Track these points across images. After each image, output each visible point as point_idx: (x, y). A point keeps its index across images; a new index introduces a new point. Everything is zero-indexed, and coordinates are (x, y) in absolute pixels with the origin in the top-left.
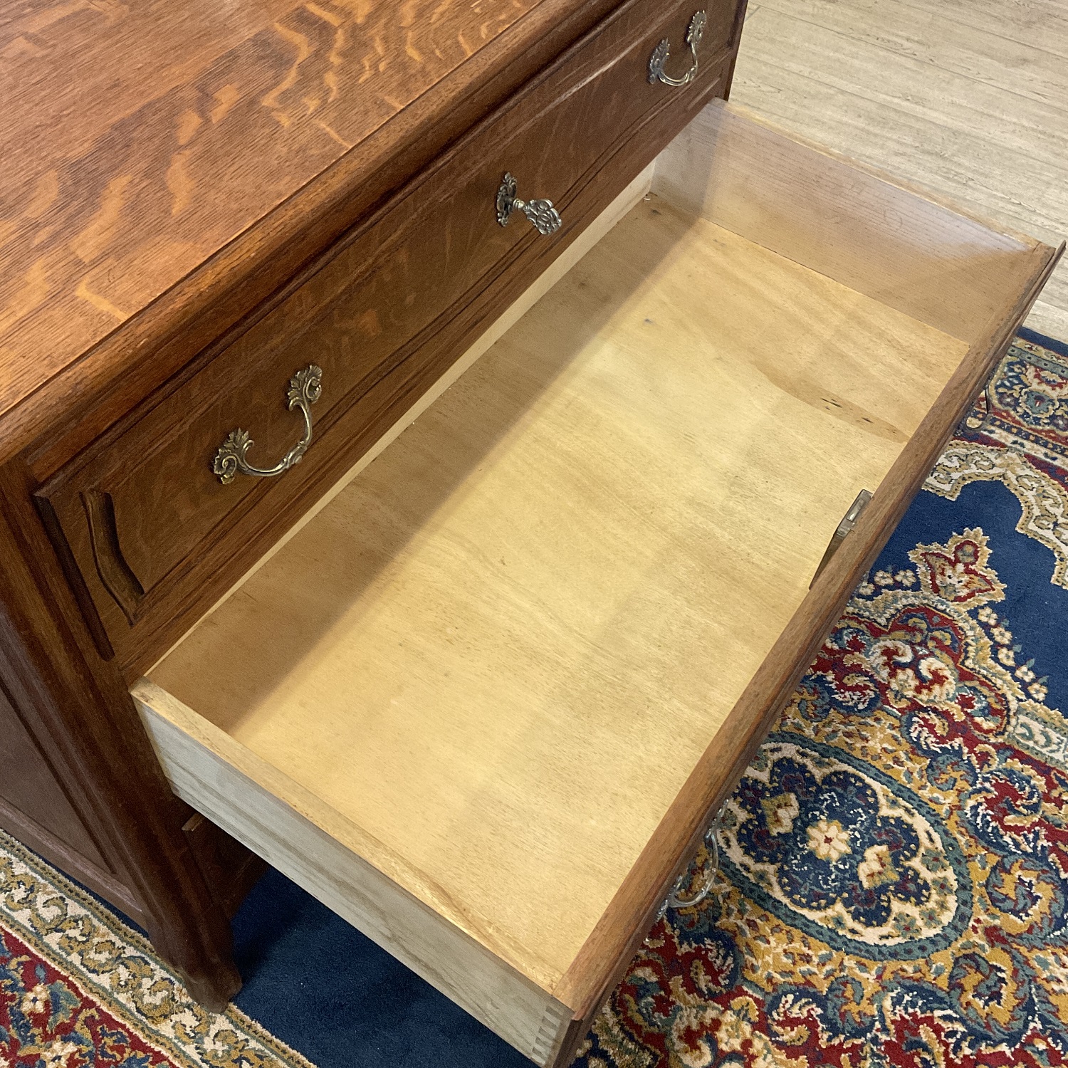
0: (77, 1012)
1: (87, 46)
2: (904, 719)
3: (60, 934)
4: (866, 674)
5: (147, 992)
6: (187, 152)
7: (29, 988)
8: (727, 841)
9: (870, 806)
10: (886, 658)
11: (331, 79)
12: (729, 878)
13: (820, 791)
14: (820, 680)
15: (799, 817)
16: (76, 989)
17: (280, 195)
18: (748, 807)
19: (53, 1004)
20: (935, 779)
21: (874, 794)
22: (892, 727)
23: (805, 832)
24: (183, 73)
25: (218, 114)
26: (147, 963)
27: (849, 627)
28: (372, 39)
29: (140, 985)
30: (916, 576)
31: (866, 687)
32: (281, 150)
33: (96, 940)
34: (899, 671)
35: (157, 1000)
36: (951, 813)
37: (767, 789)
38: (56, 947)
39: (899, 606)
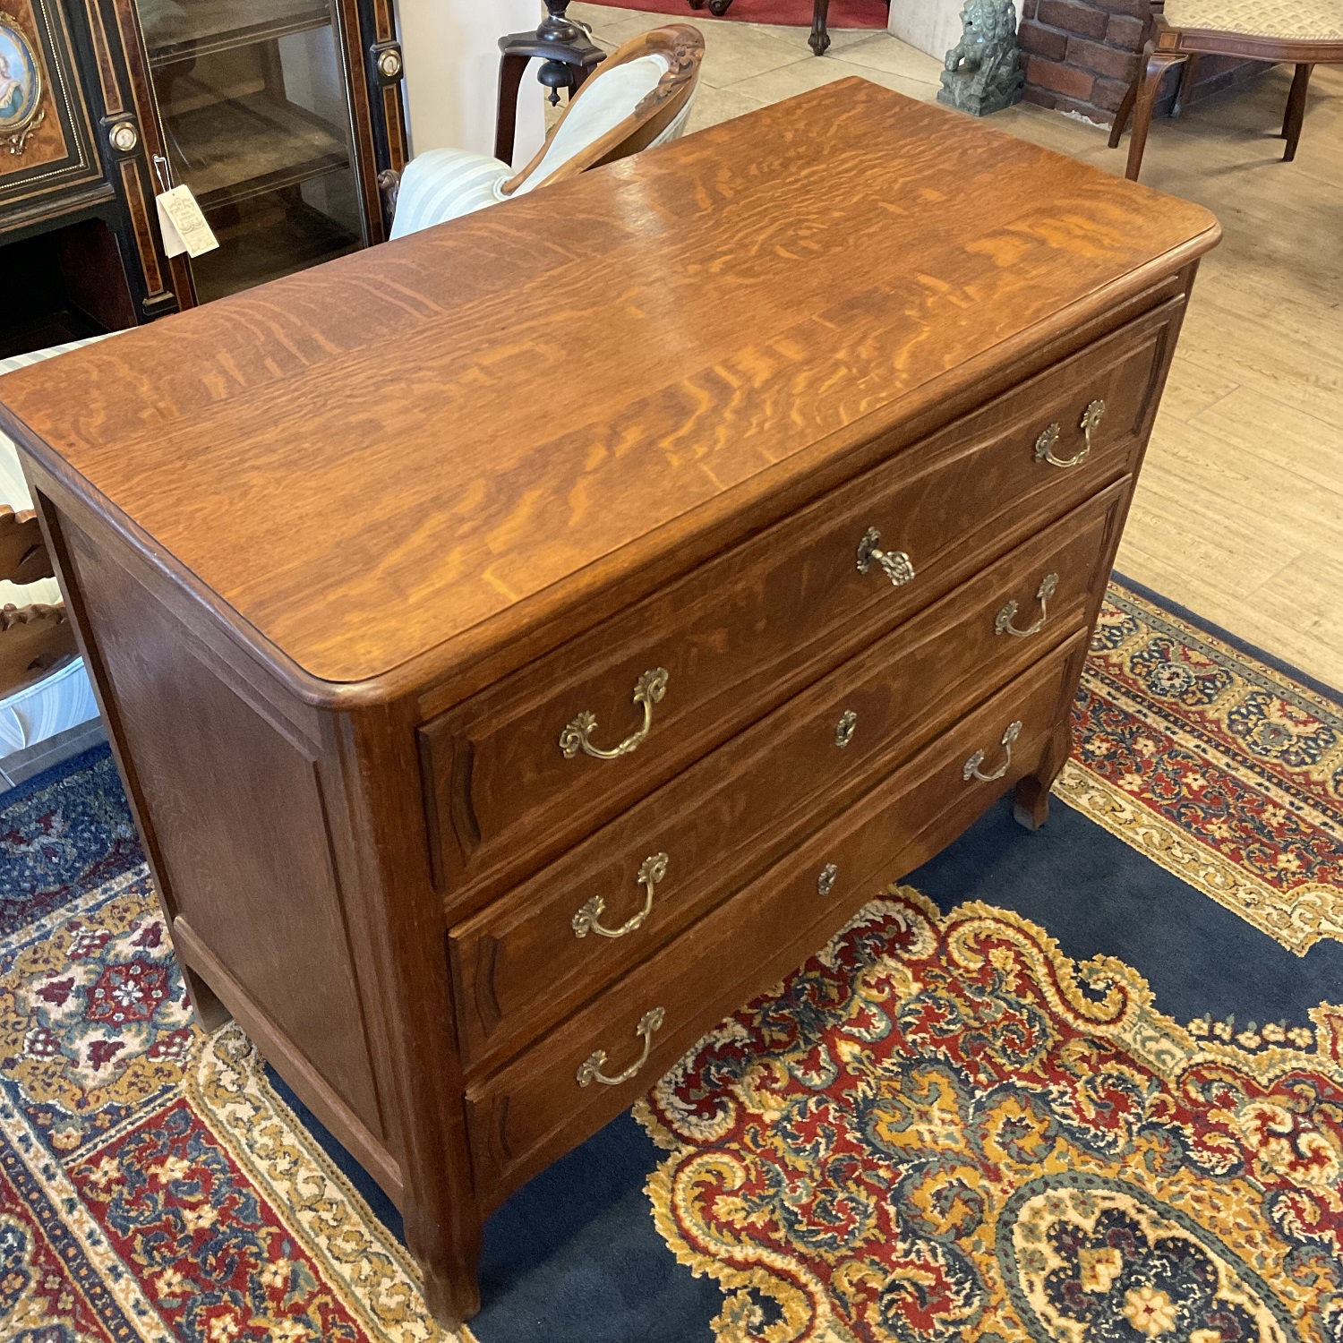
0: (313, 1296)
1: (528, 382)
2: (1269, 1195)
3: (313, 1214)
4: (1232, 1136)
5: (384, 1292)
6: (590, 478)
7: (272, 1260)
8: (1031, 1285)
9: (1207, 1283)
10: (1258, 1123)
11: (722, 433)
12: (1025, 1324)
13: (1150, 1255)
14: (1176, 1132)
15: (1120, 1278)
16: (316, 1272)
17: (657, 521)
18: (1064, 1254)
19: (292, 1282)
20: (1293, 1270)
21: (1215, 1272)
22: (1252, 1202)
23: (1123, 1296)
24: (599, 413)
25: (622, 450)
26: (390, 1263)
27: (1221, 1080)
28: (764, 402)
29: (379, 1284)
30: (1314, 1038)
31: (1229, 1151)
32: (667, 484)
33: (346, 1228)
34: (1271, 1139)
35: (393, 1302)
36: (1305, 1314)
37: (1088, 1239)
38: (306, 1226)
39: (1287, 1068)
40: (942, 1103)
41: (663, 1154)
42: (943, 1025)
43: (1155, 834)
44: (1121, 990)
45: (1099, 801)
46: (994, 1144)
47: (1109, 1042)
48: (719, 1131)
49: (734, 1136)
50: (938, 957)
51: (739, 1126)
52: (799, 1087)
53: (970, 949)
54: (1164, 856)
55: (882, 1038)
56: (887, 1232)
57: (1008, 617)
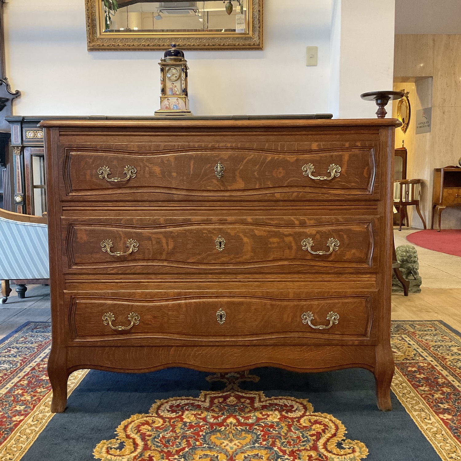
40: (241, 441)
41: (147, 413)
42: (271, 430)
43: (435, 429)
44: (354, 451)
45: (423, 415)
46: (243, 455)
47: (326, 457)
48: (169, 416)
49: (171, 418)
50: (295, 418)
51: (175, 418)
52: (204, 419)
53: (310, 421)
54: (430, 434)
55: (246, 423)
56: (177, 452)
57: (308, 244)
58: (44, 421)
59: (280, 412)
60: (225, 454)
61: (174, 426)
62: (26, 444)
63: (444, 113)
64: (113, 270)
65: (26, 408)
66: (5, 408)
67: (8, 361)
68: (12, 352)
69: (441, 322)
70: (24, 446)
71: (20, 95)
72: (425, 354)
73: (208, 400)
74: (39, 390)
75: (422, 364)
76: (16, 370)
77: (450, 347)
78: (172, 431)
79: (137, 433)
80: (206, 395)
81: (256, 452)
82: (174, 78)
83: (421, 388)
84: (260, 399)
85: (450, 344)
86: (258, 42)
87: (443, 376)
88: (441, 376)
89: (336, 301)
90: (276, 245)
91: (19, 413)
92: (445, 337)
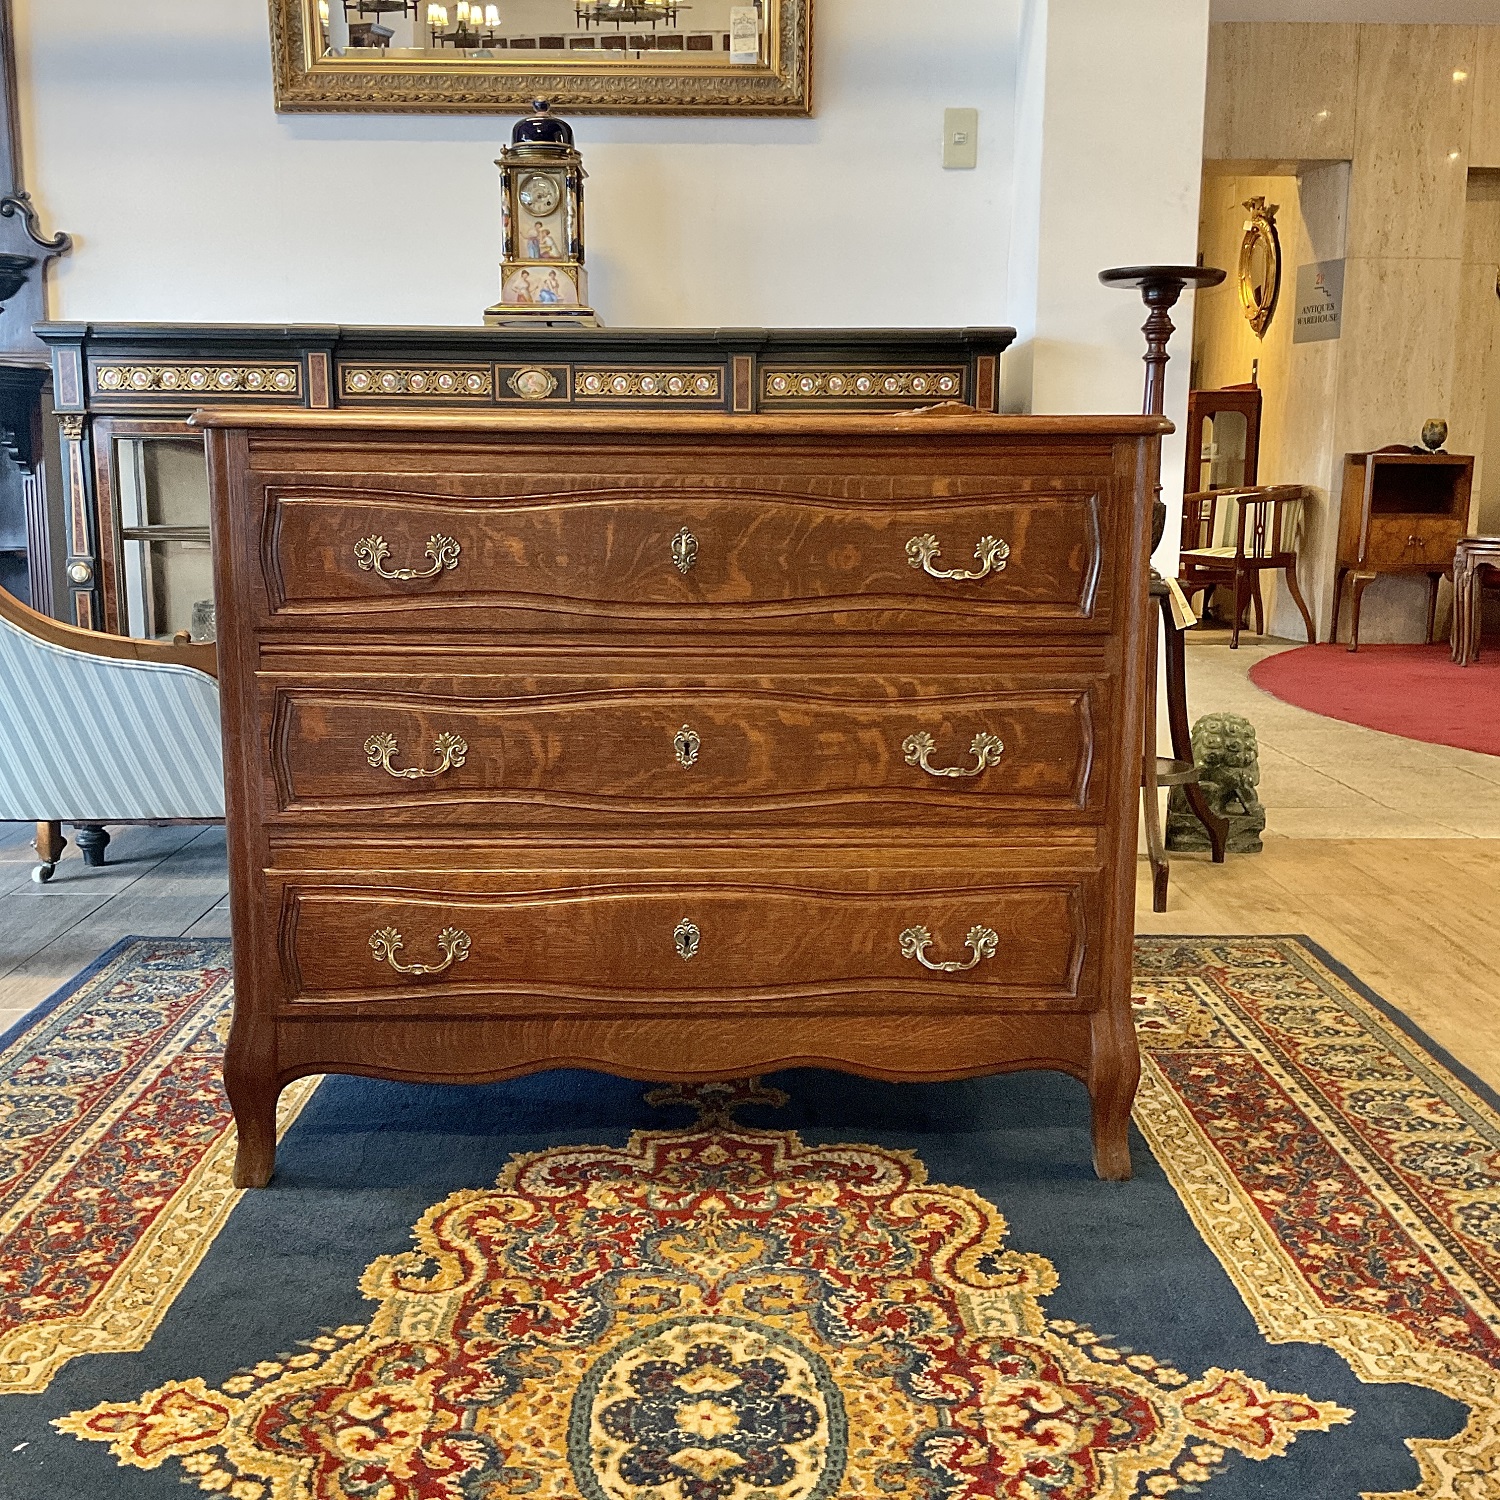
2: (948, 1429)
4: (976, 1386)
8: (634, 1358)
9: (788, 1436)
10: (1020, 1393)
12: (591, 1369)
13: (765, 1397)
14: (922, 1358)
15: (715, 1393)
18: (691, 1359)
20: (886, 1474)
21: (807, 1436)
22: (922, 1424)
23: (699, 1400)
27: (1028, 1357)
31: (957, 1392)
34: (1015, 1406)
39: (1117, 1384)
40: (738, 1255)
41: (490, 1185)
42: (816, 1226)
43: (1237, 1226)
44: (1022, 1278)
45: (1210, 1192)
46: (742, 1289)
47: (952, 1294)
48: (548, 1194)
49: (554, 1200)
50: (878, 1198)
51: (565, 1198)
52: (642, 1202)
53: (916, 1206)
54: (1220, 1239)
55: (751, 1211)
56: (575, 1283)
57: (920, 750)
58: (219, 1209)
59: (840, 1183)
60: (698, 1284)
61: (563, 1220)
62: (180, 1265)
63: (1382, 278)
64: (397, 815)
65: (163, 1176)
66: (109, 1176)
67: (93, 1052)
68: (98, 1027)
69: (1303, 940)
70: (175, 1272)
71: (69, 248)
72: (1242, 1031)
73: (650, 1154)
74: (192, 1130)
75: (1229, 1060)
76: (118, 1074)
77: (1314, 1012)
78: (559, 1231)
79: (468, 1237)
80: (644, 1142)
81: (774, 1281)
82: (541, 207)
83: (1217, 1123)
84: (788, 1149)
85: (1316, 1004)
86: (797, 95)
87: (1280, 1090)
88: (1275, 1091)
89: (993, 898)
90: (835, 750)
91: (148, 1189)
92: (1306, 984)
